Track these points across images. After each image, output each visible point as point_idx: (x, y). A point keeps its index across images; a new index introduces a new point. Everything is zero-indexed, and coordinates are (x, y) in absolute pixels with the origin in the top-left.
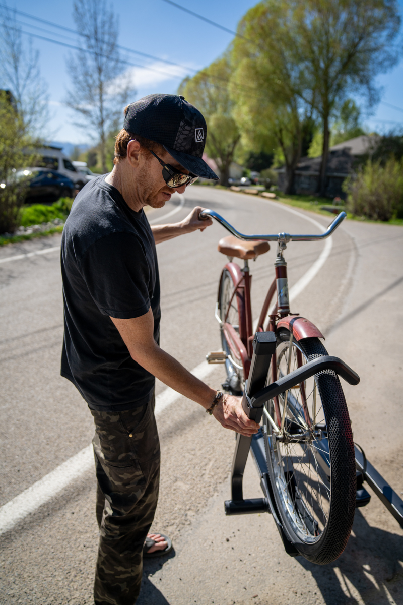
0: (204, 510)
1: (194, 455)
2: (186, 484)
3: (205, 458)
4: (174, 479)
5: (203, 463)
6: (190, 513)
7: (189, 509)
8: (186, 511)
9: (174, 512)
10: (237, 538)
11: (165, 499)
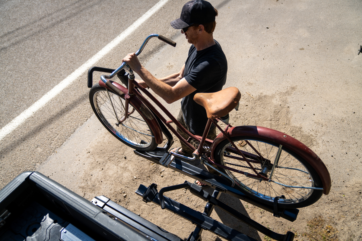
0: (44, 162)
1: (51, 132)
2: (42, 149)
3: (56, 133)
4: (37, 146)
5: (54, 137)
6: (38, 164)
7: (38, 162)
8: (36, 163)
9: (30, 164)
10: (53, 176)
11: (29, 157)
